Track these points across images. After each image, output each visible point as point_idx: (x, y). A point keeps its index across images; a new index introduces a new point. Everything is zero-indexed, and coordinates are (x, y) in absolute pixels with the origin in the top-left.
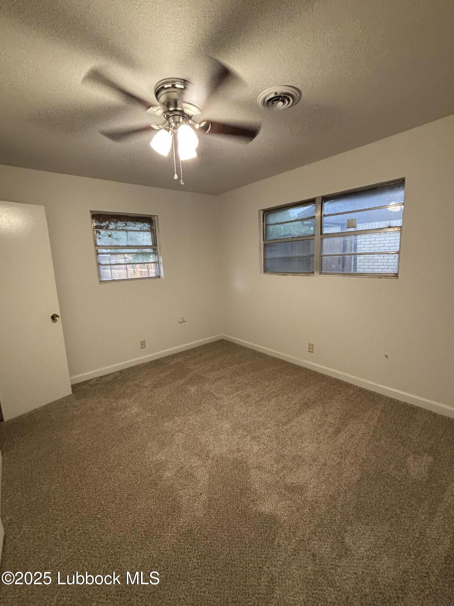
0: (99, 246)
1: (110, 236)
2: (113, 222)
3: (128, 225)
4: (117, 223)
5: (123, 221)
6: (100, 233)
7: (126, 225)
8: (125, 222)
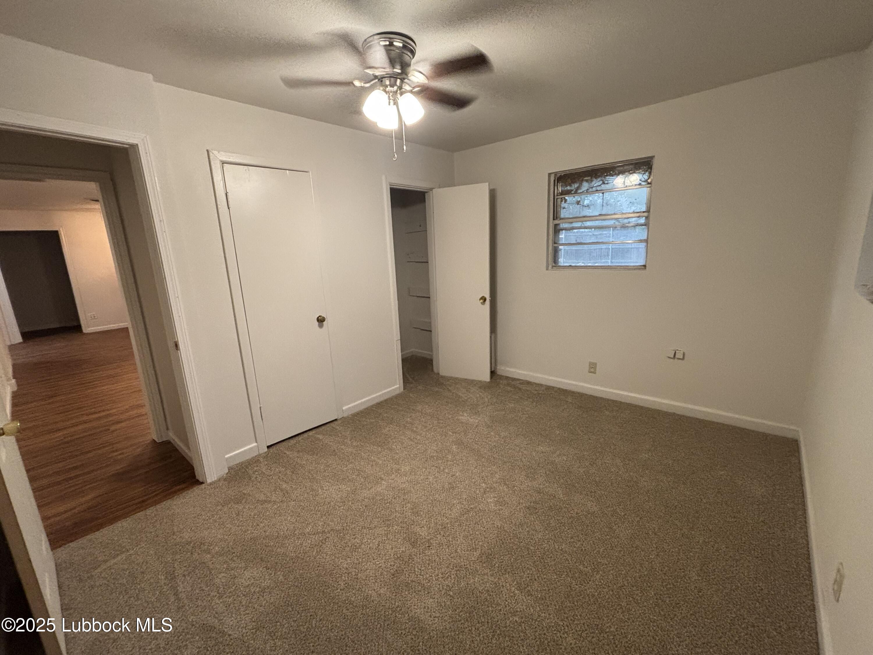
0: (563, 219)
1: (578, 203)
2: (587, 181)
3: (606, 182)
4: (592, 181)
5: (599, 176)
6: (566, 201)
7: (604, 183)
8: (603, 178)
